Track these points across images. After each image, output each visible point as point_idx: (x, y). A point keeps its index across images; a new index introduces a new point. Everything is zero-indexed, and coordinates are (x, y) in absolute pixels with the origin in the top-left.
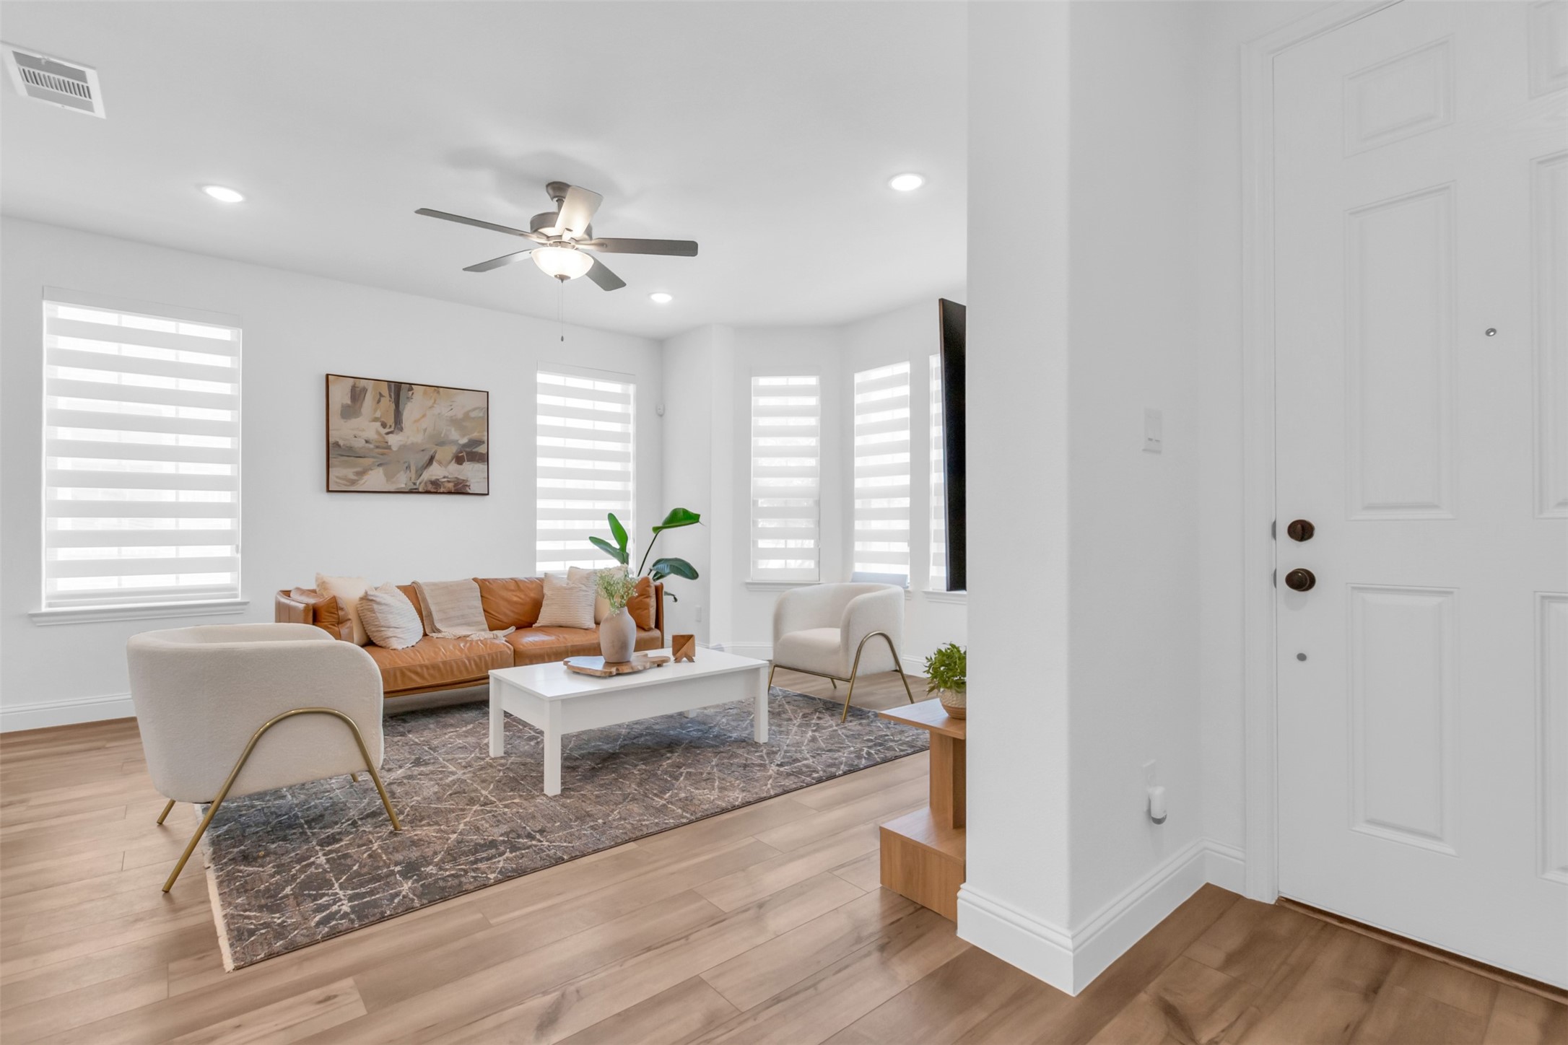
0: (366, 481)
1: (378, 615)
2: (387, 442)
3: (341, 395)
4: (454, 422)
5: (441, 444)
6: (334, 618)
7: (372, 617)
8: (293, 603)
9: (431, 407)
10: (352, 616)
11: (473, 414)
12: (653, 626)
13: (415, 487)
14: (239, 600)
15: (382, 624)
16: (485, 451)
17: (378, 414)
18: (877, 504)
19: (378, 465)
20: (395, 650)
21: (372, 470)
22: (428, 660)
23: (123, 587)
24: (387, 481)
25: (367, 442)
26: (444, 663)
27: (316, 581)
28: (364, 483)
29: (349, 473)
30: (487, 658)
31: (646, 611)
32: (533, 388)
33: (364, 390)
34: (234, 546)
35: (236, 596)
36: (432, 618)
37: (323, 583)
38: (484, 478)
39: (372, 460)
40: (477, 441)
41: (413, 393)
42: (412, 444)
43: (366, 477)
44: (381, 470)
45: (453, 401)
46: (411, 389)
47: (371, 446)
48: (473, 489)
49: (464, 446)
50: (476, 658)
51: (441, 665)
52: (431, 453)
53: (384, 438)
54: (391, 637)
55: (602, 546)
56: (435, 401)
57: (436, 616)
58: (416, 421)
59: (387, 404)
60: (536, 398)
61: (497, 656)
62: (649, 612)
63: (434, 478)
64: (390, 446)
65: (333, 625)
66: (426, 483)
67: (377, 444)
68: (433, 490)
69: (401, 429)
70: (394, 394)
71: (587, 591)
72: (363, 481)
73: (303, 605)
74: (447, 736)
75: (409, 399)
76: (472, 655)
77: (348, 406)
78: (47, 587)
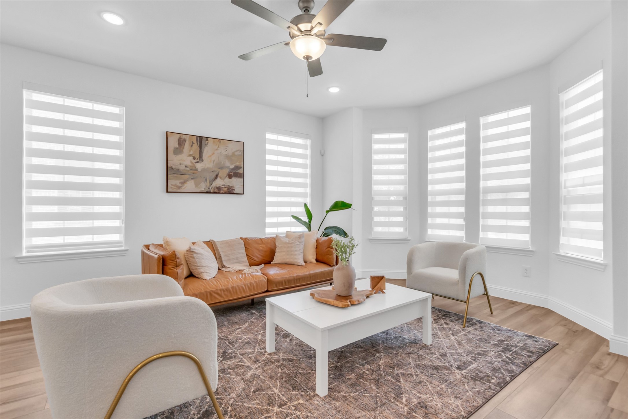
0: (186, 187)
1: (197, 260)
2: (196, 167)
3: (173, 143)
4: (227, 157)
5: (221, 168)
6: (174, 264)
7: (193, 261)
8: (151, 254)
9: (217, 149)
10: (183, 262)
11: (236, 153)
12: (335, 264)
13: (209, 190)
14: (123, 248)
15: (198, 265)
16: (242, 172)
17: (191, 153)
18: (439, 198)
19: (191, 179)
20: (206, 280)
21: (188, 181)
22: (224, 286)
23: (66, 242)
24: (196, 187)
25: (186, 167)
26: (232, 288)
27: (163, 240)
28: (185, 188)
29: (178, 183)
30: (254, 284)
31: (331, 256)
32: (264, 141)
33: (185, 140)
34: (121, 220)
35: (122, 246)
36: (222, 259)
37: (167, 241)
38: (242, 186)
39: (188, 176)
40: (238, 167)
41: (208, 142)
42: (208, 168)
43: (185, 185)
44: (193, 181)
45: (227, 147)
46: (207, 140)
47: (188, 169)
48: (237, 191)
49: (233, 169)
50: (248, 284)
51: (231, 289)
52: (217, 173)
53: (194, 165)
54: (203, 272)
55: (298, 220)
56: (219, 146)
57: (223, 259)
58: (210, 156)
59: (196, 147)
60: (266, 146)
61: (259, 283)
62: (333, 257)
63: (218, 186)
64: (197, 169)
65: (174, 268)
66: (214, 188)
67: (191, 168)
68: (217, 192)
69: (202, 161)
70: (199, 142)
71: (299, 245)
72: (183, 187)
73: (157, 256)
74: (236, 332)
75: (206, 145)
76: (247, 282)
77: (177, 148)
78: (26, 242)
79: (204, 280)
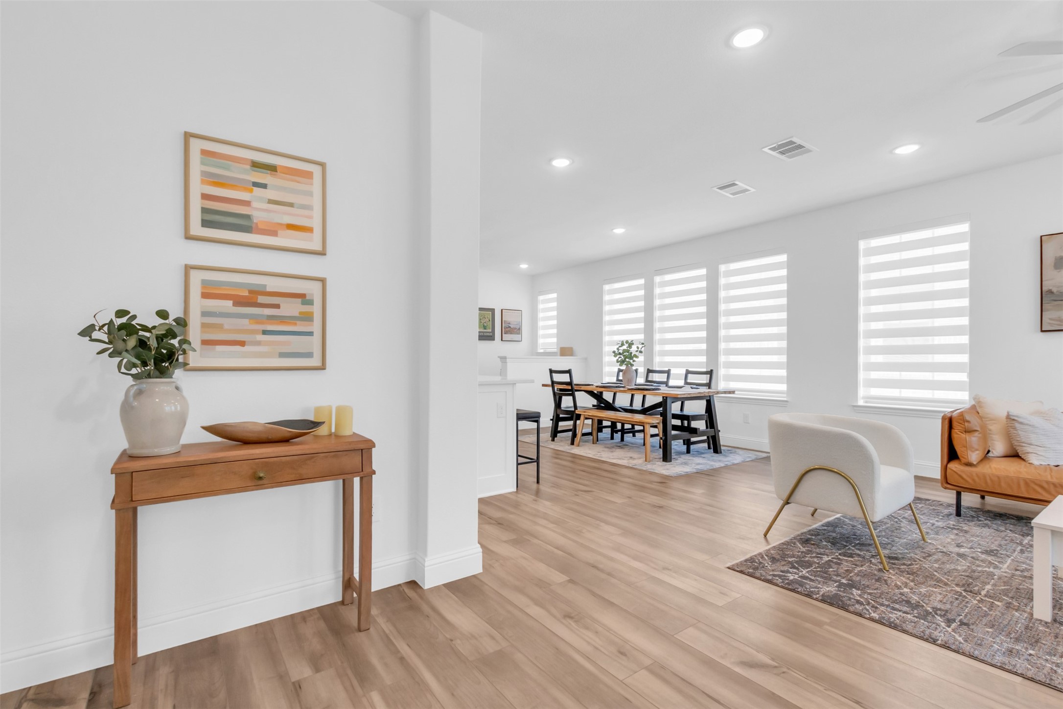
3: (1054, 250)
7: (1016, 434)
15: (1023, 440)
23: (902, 395)
37: (979, 402)
54: (1031, 453)
78: (862, 392)
79: (1029, 463)
